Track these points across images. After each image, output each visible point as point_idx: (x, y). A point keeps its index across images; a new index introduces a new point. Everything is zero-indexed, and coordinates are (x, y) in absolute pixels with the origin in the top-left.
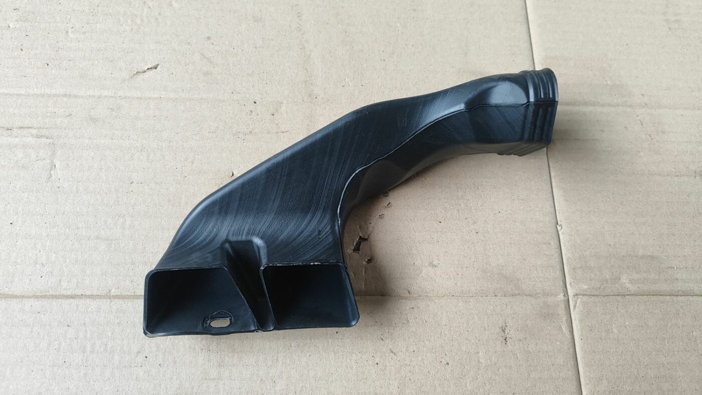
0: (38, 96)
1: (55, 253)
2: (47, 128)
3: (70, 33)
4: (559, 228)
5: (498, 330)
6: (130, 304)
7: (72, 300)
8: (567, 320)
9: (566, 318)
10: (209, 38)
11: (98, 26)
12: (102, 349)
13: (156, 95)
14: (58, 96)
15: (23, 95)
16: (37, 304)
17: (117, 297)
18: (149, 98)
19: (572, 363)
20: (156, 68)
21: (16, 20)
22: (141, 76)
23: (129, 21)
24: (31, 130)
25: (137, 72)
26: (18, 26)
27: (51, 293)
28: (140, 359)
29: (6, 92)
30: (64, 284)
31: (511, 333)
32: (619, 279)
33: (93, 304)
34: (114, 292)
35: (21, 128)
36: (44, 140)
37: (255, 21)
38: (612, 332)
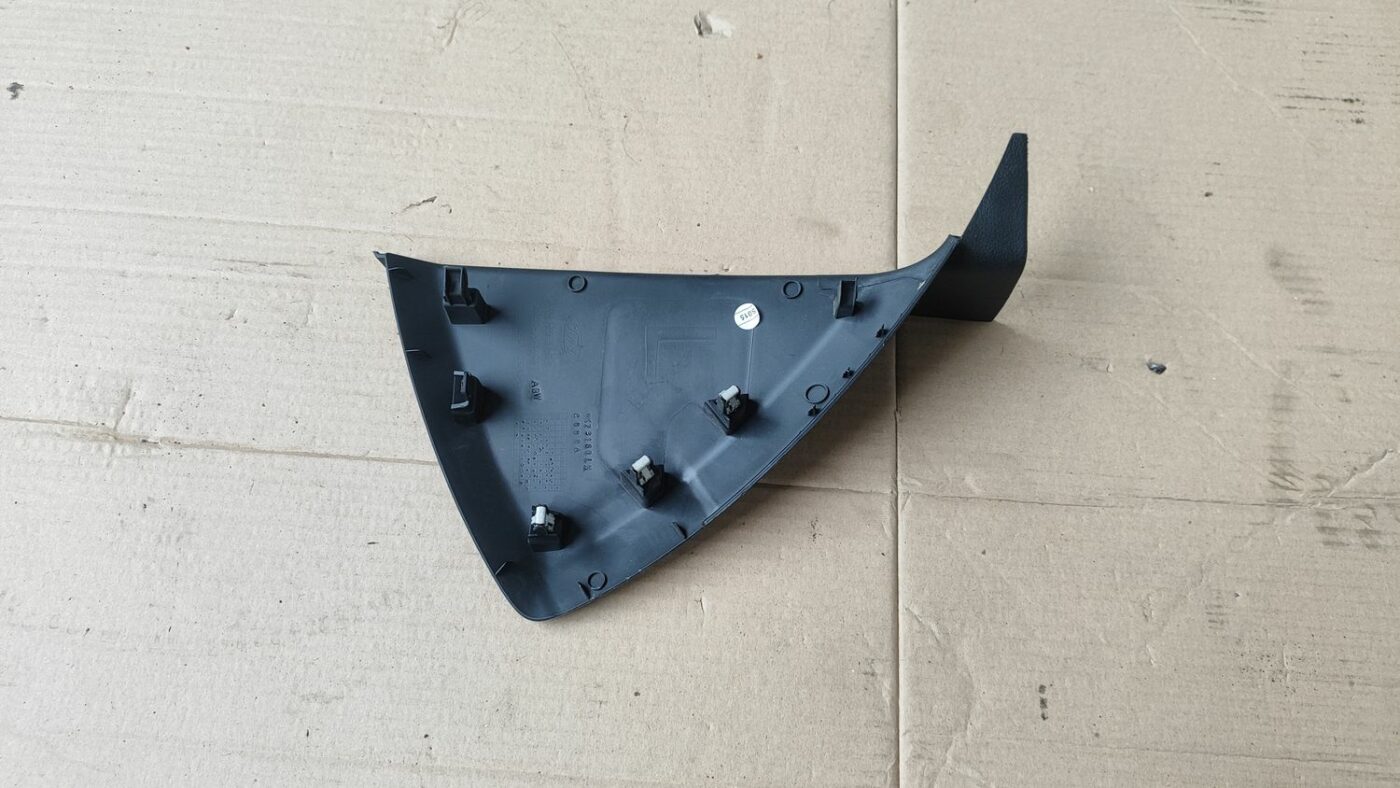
0: (296, 227)
1: (309, 406)
2: (305, 266)
3: (334, 155)
4: (898, 415)
5: (807, 525)
7: (326, 459)
8: (891, 520)
9: (887, 516)
10: (497, 167)
11: (368, 146)
12: (358, 513)
13: (431, 234)
14: (319, 229)
15: (279, 226)
16: (288, 461)
17: (374, 459)
18: (423, 237)
19: (890, 567)
20: (432, 200)
22: (415, 209)
23: (404, 142)
24: (286, 267)
25: (411, 205)
27: (304, 450)
29: (260, 221)
30: (318, 442)
31: (822, 529)
32: (964, 479)
33: (349, 465)
34: (373, 454)
35: (276, 264)
36: (301, 279)
37: (554, 148)
38: (945, 538)
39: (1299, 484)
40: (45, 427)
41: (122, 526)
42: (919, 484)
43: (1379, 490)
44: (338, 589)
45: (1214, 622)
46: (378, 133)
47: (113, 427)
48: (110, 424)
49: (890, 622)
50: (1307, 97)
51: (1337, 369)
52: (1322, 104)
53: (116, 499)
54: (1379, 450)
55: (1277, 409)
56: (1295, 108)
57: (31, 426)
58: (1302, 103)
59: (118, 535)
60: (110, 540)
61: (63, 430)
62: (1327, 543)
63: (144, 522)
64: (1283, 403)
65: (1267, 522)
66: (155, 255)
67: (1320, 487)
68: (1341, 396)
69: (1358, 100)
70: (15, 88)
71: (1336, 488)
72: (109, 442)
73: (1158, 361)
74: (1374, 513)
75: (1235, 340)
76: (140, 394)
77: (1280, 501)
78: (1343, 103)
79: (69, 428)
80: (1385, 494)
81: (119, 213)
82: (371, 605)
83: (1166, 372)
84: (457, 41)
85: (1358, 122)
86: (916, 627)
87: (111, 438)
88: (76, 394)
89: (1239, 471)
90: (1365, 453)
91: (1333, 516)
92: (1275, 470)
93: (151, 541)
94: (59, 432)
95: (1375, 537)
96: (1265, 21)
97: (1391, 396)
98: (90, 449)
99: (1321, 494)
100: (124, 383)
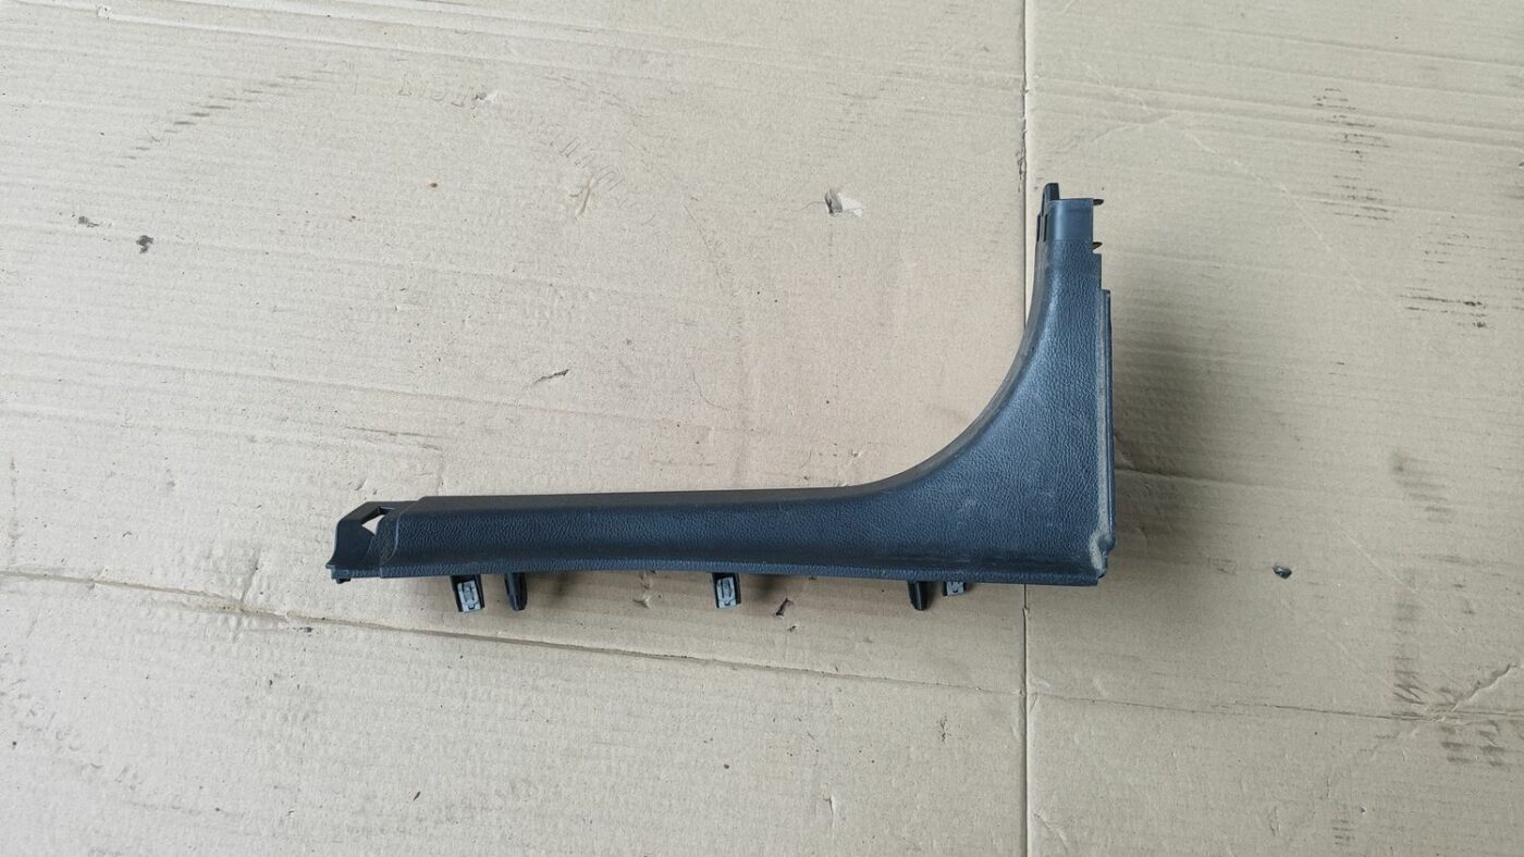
0: (427, 396)
2: (436, 437)
4: (1026, 612)
5: (936, 725)
6: (518, 650)
7: (454, 639)
8: (1020, 721)
9: (1016, 718)
10: (629, 342)
11: (500, 315)
12: (485, 697)
13: (562, 408)
14: (450, 399)
15: (409, 394)
18: (555, 411)
20: (564, 374)
21: (405, 302)
22: (546, 382)
23: (537, 312)
25: (542, 378)
26: (406, 309)
28: (524, 713)
29: (390, 389)
31: (951, 728)
32: (1091, 681)
35: (407, 434)
36: (432, 450)
37: (687, 324)
38: (1073, 741)
39: (1423, 697)
40: (169, 597)
41: (247, 703)
42: (1048, 685)
43: (1502, 705)
44: (465, 775)
45: (1341, 837)
46: (510, 303)
47: (239, 598)
48: (237, 595)
49: (1019, 827)
50: (1429, 299)
51: (1460, 579)
52: (1444, 306)
53: (241, 674)
54: (1502, 665)
55: (1400, 620)
56: (1417, 309)
57: (156, 595)
58: (1426, 305)
59: (244, 711)
60: (236, 717)
61: (189, 600)
62: (1451, 759)
63: (270, 699)
64: (1407, 612)
65: (1391, 734)
66: (285, 420)
67: (1444, 701)
68: (1465, 608)
69: (1479, 303)
70: (144, 242)
71: (1460, 702)
72: (235, 614)
73: (1285, 564)
74: (1498, 730)
75: (1359, 547)
76: (267, 565)
77: (1405, 714)
78: (1466, 306)
79: (194, 598)
80: (1509, 711)
81: (247, 377)
82: (498, 793)
83: (1292, 576)
84: (590, 212)
85: (1480, 325)
86: (1044, 833)
87: (237, 610)
88: (203, 564)
89: (1363, 682)
90: (1487, 667)
91: (1457, 731)
92: (1398, 682)
93: (277, 719)
94: (184, 601)
95: (1499, 754)
96: (1387, 219)
97: (1513, 609)
98: (216, 620)
99: (1444, 708)
100: (251, 553)
